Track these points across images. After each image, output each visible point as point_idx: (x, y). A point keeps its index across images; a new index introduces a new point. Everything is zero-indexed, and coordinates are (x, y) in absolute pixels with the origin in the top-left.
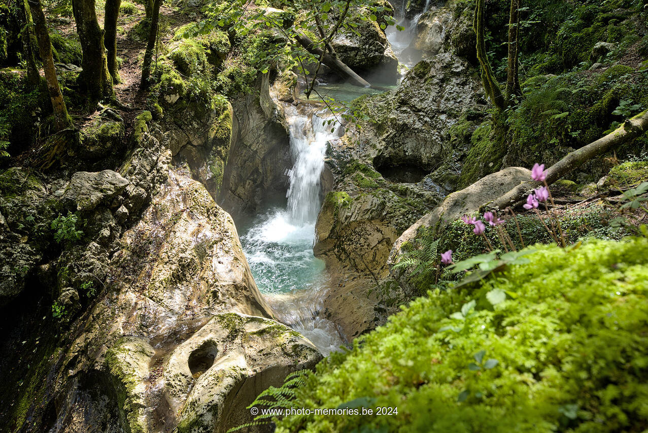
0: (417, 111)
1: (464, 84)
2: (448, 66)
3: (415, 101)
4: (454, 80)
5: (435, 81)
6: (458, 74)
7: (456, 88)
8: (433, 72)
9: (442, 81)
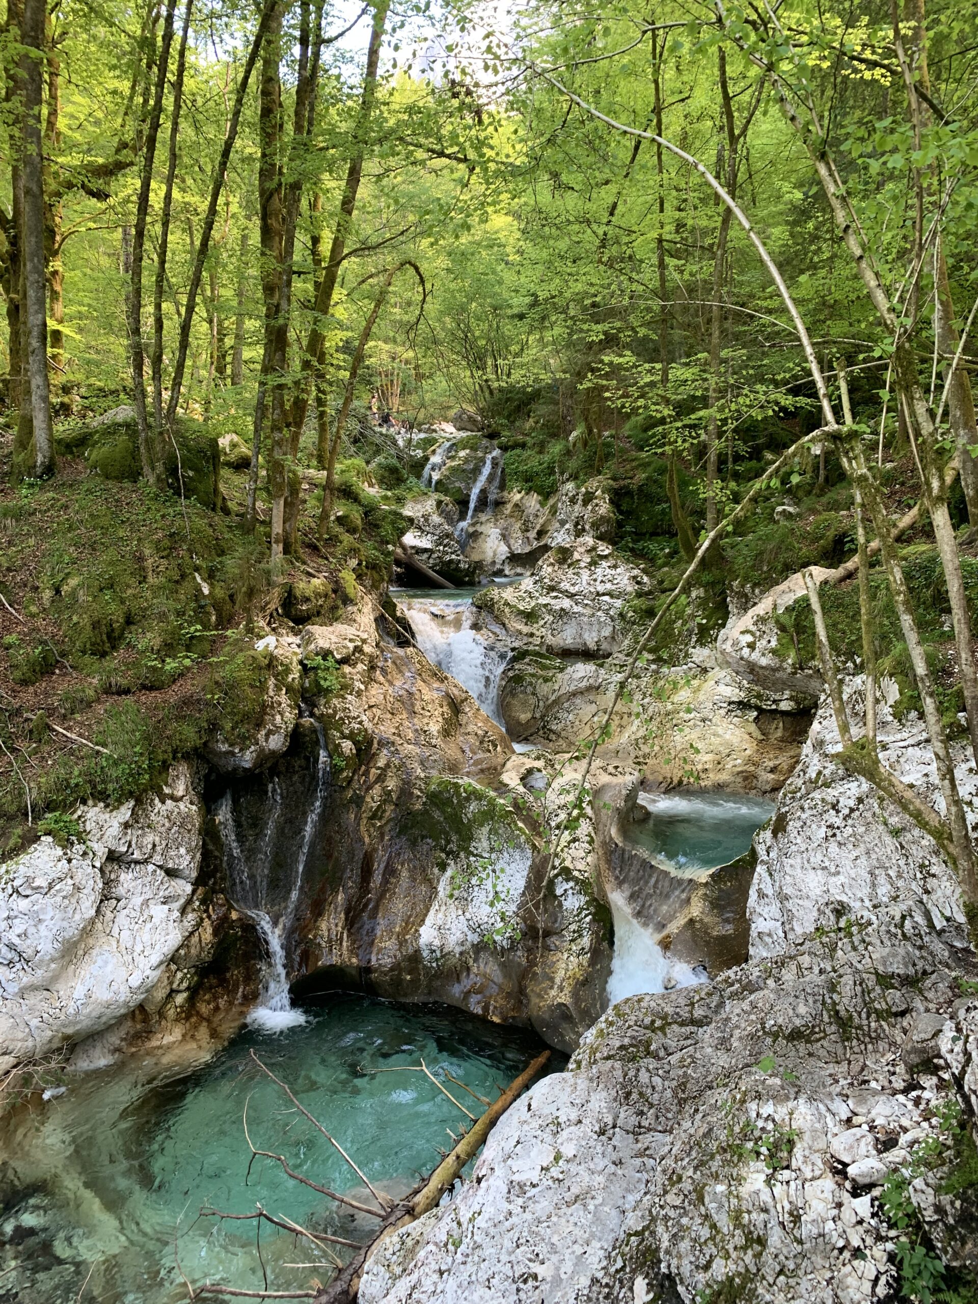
0: (571, 596)
1: (615, 567)
2: (594, 549)
3: (565, 585)
4: (604, 564)
5: (583, 564)
6: (605, 557)
7: (608, 571)
8: (576, 556)
9: (590, 564)
